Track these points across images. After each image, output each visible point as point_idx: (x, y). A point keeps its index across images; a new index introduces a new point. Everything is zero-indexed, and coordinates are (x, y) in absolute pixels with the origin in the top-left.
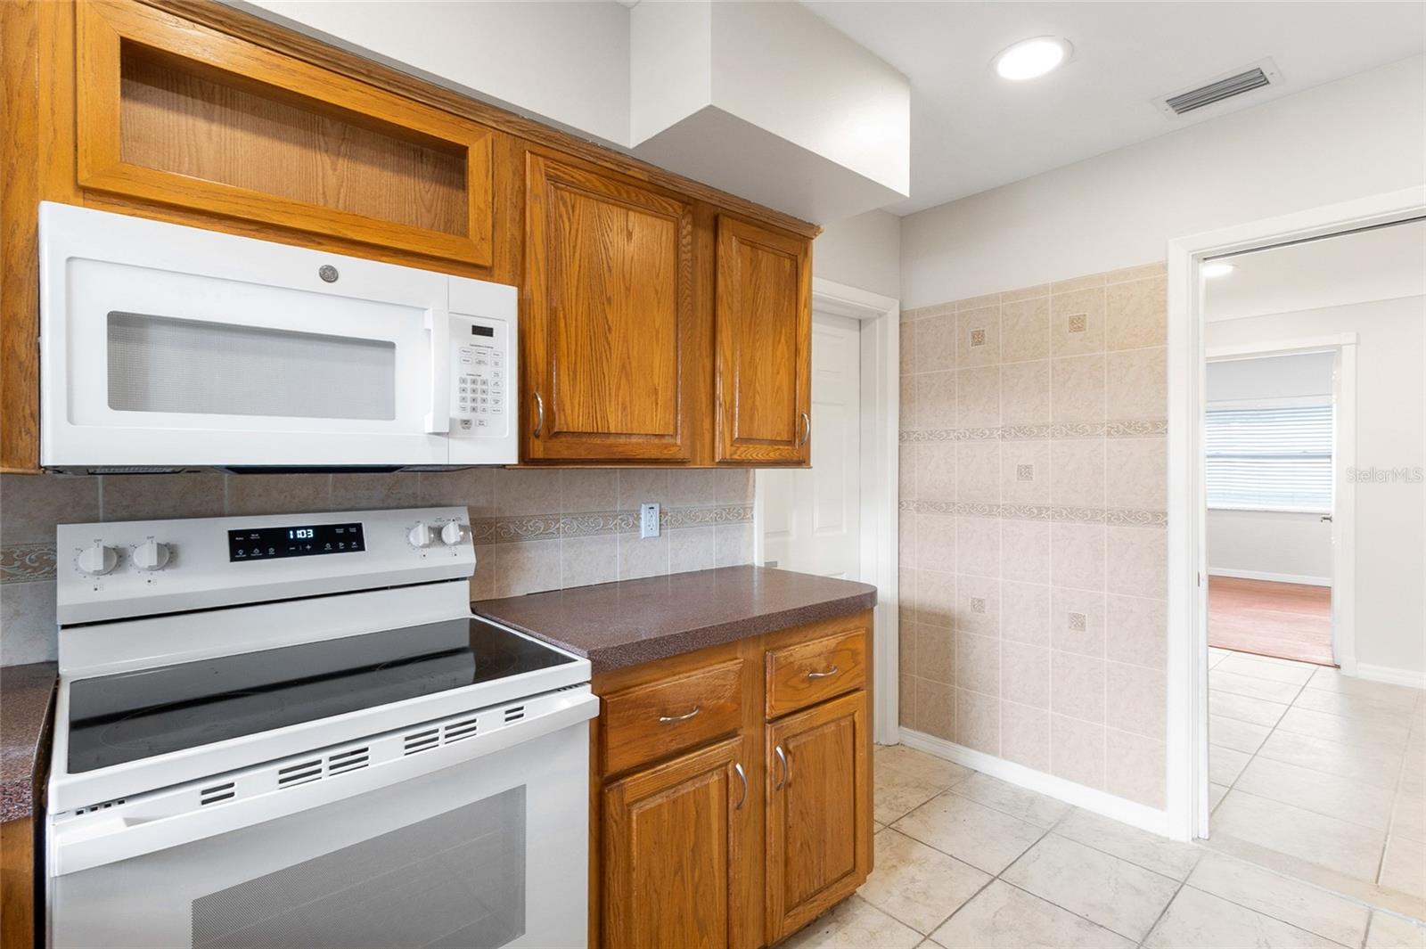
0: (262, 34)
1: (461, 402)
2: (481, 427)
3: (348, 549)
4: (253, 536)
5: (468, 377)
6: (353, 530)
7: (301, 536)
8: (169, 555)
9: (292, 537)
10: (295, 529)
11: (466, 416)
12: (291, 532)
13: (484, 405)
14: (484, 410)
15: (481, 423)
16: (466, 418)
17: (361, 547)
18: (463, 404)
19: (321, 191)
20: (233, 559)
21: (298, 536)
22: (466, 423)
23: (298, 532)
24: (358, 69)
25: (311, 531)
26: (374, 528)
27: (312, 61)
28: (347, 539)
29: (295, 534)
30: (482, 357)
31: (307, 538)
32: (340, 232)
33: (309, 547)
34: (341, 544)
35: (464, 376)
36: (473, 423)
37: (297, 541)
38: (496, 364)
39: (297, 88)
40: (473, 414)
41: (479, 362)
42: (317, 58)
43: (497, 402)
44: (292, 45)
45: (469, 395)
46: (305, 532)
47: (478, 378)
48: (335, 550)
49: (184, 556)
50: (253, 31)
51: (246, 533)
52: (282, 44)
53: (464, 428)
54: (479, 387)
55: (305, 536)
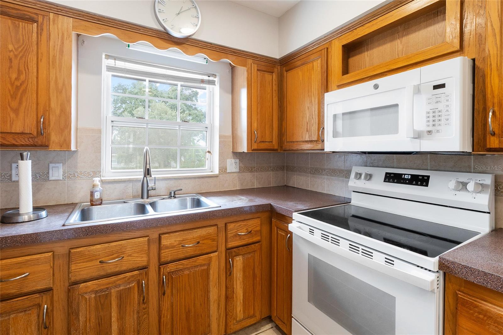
0: (369, 18)
1: (427, 122)
2: (438, 133)
3: (422, 185)
4: (392, 175)
5: (430, 111)
6: (426, 178)
7: (406, 177)
8: (369, 177)
9: (403, 177)
10: (405, 174)
11: (429, 129)
12: (403, 175)
13: (440, 122)
14: (440, 125)
15: (438, 131)
16: (429, 130)
17: (427, 185)
18: (428, 124)
19: (397, 54)
20: (384, 181)
21: (405, 177)
22: (429, 132)
23: (406, 176)
24: (397, 5)
25: (410, 176)
26: (435, 178)
27: (383, 14)
28: (423, 181)
29: (404, 176)
30: (438, 100)
31: (408, 179)
32: (390, 68)
33: (407, 182)
34: (419, 183)
35: (429, 110)
36: (433, 131)
37: (404, 179)
38: (447, 100)
39: (378, 27)
40: (434, 127)
41: (437, 102)
42: (384, 12)
43: (447, 120)
44: (376, 15)
45: (431, 119)
46: (408, 176)
47: (436, 110)
48: (417, 184)
49: (373, 178)
50: (367, 19)
51: (390, 174)
52: (375, 16)
53: (428, 134)
54: (437, 114)
55: (407, 177)
